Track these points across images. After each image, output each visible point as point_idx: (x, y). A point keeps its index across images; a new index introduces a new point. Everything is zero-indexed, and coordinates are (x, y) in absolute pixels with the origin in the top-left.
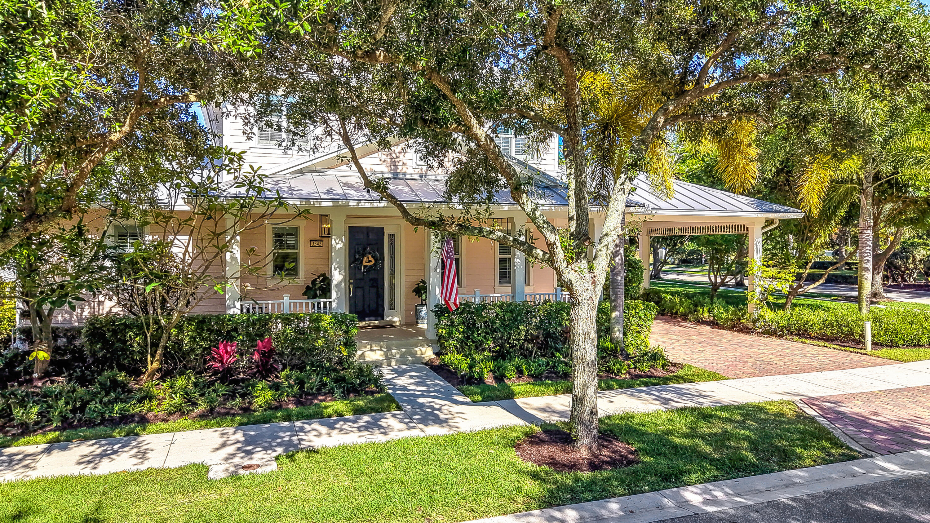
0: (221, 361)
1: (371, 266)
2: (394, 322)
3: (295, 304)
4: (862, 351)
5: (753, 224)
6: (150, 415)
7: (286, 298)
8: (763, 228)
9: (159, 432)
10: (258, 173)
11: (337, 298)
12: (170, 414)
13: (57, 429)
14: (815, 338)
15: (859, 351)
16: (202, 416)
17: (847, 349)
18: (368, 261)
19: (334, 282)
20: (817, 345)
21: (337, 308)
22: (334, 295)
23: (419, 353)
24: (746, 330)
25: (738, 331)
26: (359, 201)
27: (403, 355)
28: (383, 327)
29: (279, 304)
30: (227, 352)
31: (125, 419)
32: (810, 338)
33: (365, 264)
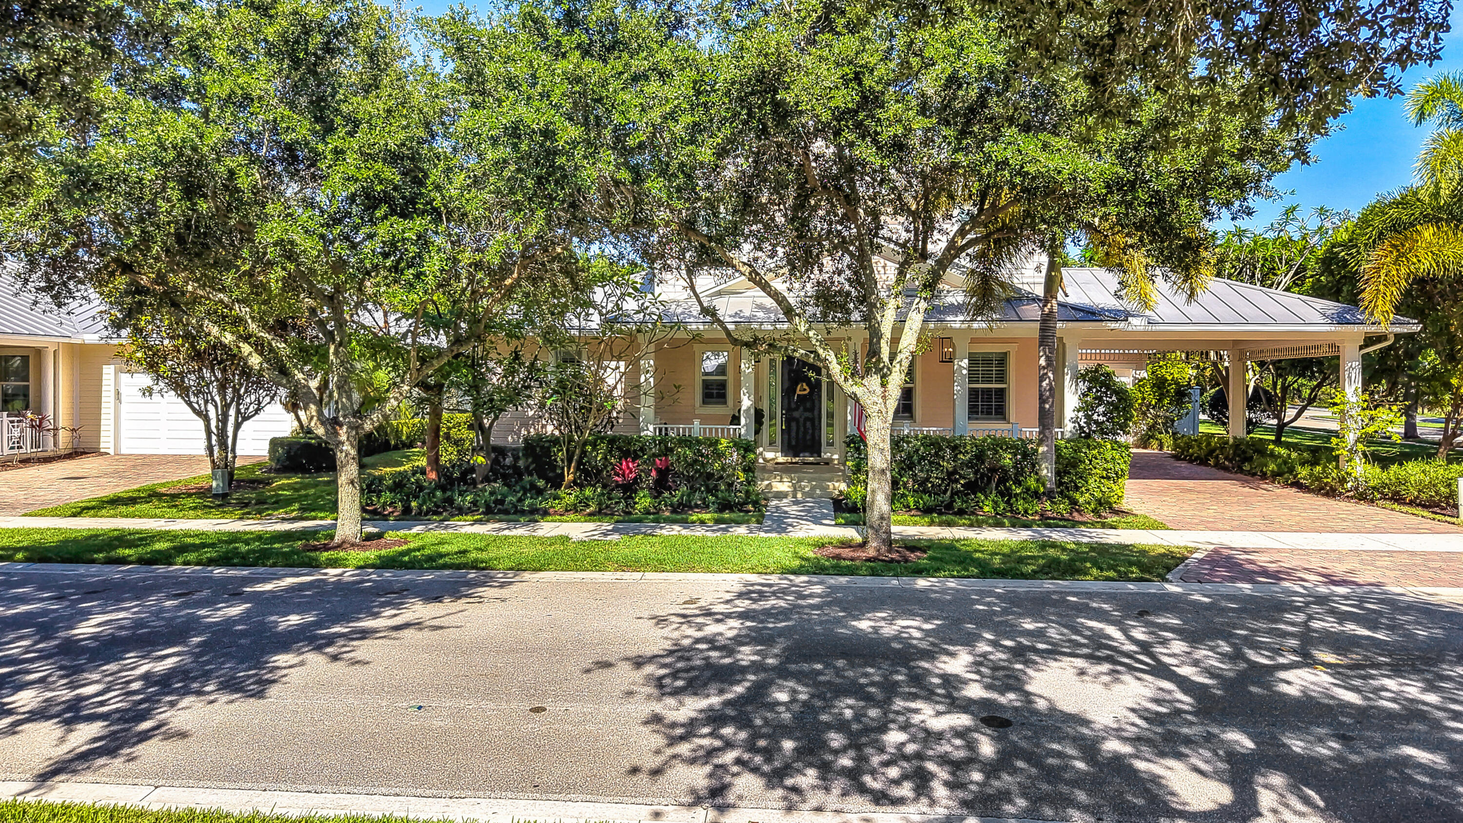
0: (623, 475)
1: (805, 395)
2: (833, 460)
3: (705, 429)
4: (1454, 520)
5: (1343, 341)
6: (551, 510)
7: (696, 422)
8: (1361, 348)
9: (552, 521)
10: (659, 299)
11: (746, 425)
12: (567, 511)
13: (483, 513)
14: (1411, 503)
15: (1448, 519)
16: (590, 514)
17: (1437, 516)
18: (802, 389)
19: (744, 408)
20: (1407, 513)
21: (746, 435)
22: (743, 421)
23: (831, 487)
24: (1331, 493)
25: (1323, 495)
26: (762, 323)
27: (813, 488)
28: (818, 464)
29: (690, 429)
30: (628, 467)
31: (534, 511)
32: (1405, 504)
33: (798, 392)
